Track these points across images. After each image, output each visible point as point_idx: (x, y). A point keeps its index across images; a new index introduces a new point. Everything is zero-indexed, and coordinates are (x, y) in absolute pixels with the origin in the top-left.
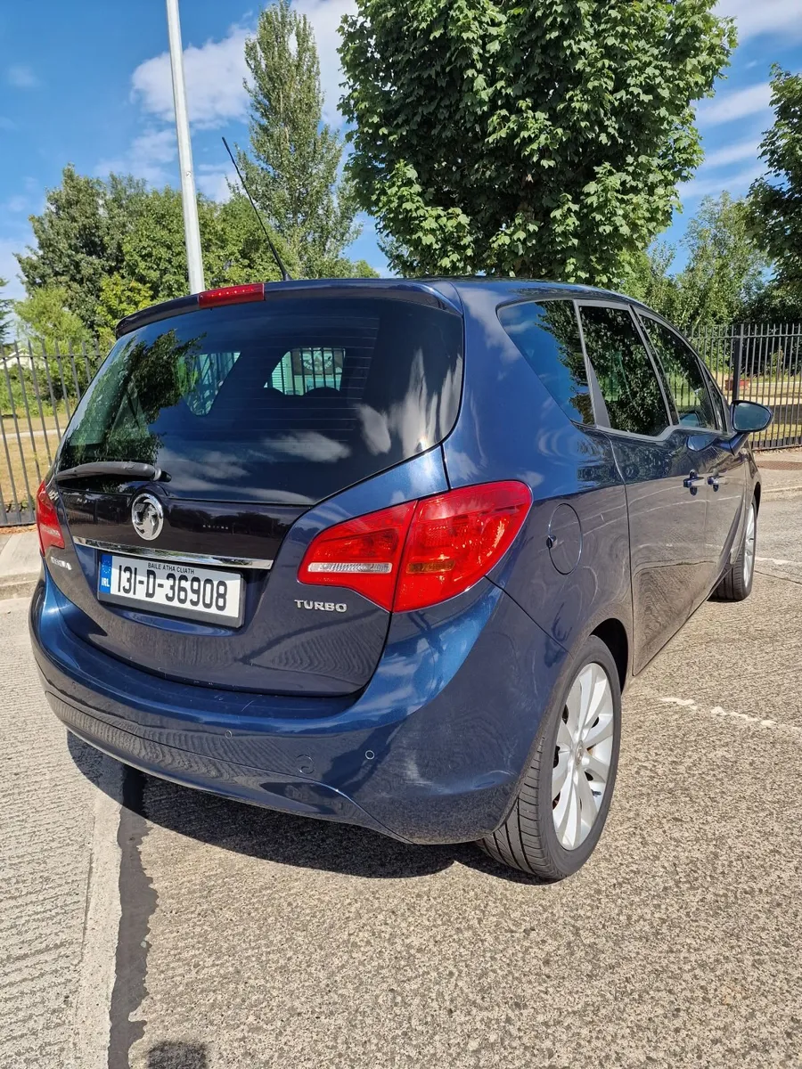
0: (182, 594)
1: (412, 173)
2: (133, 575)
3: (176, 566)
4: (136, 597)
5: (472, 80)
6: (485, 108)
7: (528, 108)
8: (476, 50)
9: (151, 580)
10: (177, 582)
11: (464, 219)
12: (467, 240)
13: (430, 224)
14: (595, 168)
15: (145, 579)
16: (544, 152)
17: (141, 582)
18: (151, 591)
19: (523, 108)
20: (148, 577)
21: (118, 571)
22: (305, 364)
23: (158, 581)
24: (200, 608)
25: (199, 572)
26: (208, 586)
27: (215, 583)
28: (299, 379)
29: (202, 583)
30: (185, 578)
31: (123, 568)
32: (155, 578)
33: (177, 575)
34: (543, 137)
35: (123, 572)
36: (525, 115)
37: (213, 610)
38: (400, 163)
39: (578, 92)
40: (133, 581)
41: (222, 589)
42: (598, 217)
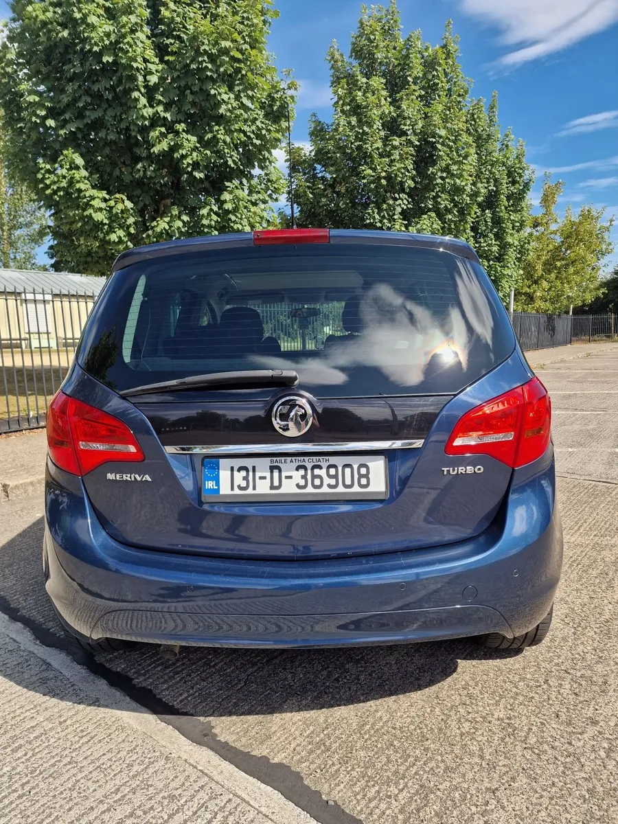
0: (317, 482)
1: (80, 161)
2: (251, 474)
3: (306, 458)
4: (258, 491)
5: (137, 100)
6: (147, 123)
7: (184, 130)
8: (141, 78)
9: (276, 474)
10: (309, 472)
11: (129, 205)
12: (131, 220)
13: (97, 203)
14: (226, 183)
15: (268, 475)
16: (196, 165)
17: (264, 478)
18: (276, 483)
19: (180, 130)
20: (272, 472)
21: (229, 473)
23: (284, 474)
24: (340, 489)
25: (333, 460)
26: (348, 471)
27: (355, 467)
29: (340, 469)
30: (320, 467)
31: (236, 469)
32: (280, 471)
33: (309, 466)
34: (195, 154)
35: (236, 473)
36: (181, 136)
37: (356, 489)
38: (68, 150)
39: (221, 128)
40: (251, 478)
41: (363, 471)
42: (233, 218)
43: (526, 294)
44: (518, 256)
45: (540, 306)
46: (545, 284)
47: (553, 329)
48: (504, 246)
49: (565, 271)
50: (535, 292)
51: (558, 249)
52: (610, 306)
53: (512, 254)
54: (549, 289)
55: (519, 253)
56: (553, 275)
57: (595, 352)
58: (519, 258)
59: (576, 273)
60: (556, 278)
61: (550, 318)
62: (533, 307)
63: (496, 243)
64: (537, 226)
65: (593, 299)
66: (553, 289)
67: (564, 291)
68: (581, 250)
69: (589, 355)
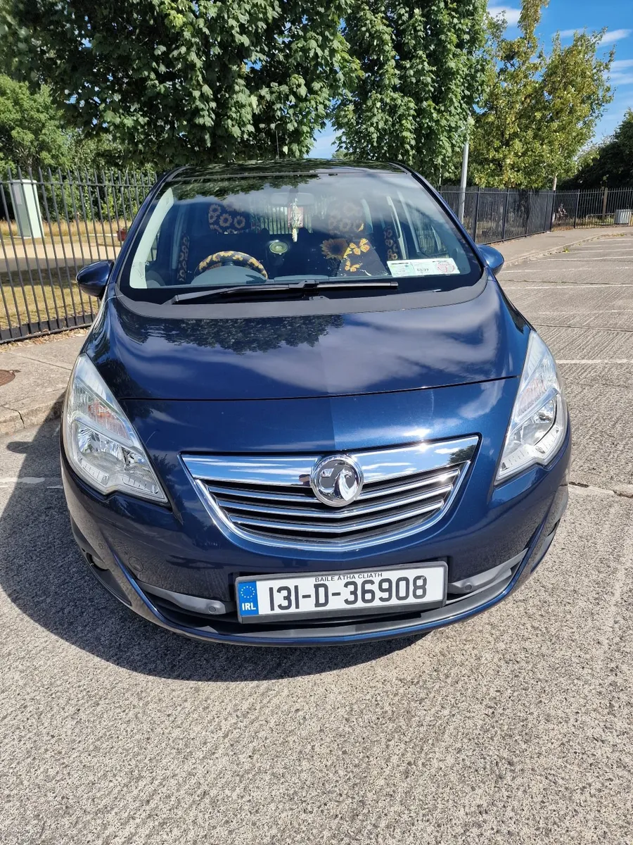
43: (493, 160)
44: (467, 93)
45: (509, 178)
46: (518, 145)
47: (527, 211)
48: (445, 75)
49: (547, 127)
50: (505, 157)
51: (538, 92)
52: (605, 178)
53: (457, 89)
54: (524, 154)
55: (468, 89)
56: (530, 133)
57: (576, 244)
58: (468, 97)
59: (562, 129)
60: (534, 138)
61: (523, 194)
62: (501, 180)
63: (431, 68)
64: (512, 58)
65: (580, 168)
66: (530, 153)
67: (542, 156)
68: (570, 94)
69: (567, 249)
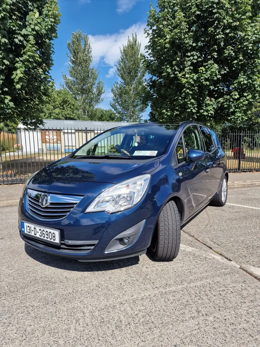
22: (47, 140)
28: (44, 144)
